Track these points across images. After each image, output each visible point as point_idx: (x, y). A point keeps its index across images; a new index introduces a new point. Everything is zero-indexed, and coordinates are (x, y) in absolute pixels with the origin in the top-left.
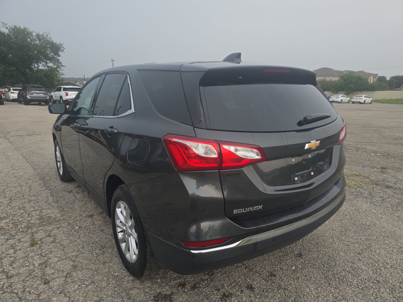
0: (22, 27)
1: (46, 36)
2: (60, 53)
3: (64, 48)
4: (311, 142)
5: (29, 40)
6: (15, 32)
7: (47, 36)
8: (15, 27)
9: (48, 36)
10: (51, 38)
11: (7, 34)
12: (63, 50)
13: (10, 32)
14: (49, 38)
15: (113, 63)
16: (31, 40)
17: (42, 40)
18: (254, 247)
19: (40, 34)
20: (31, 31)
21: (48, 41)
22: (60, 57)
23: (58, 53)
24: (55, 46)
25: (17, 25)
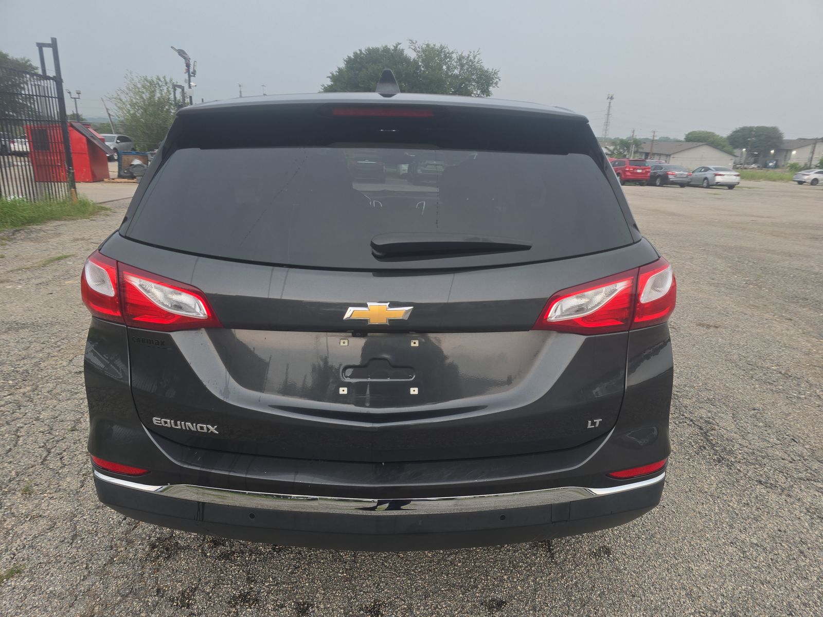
0: (438, 46)
1: (472, 58)
2: (491, 89)
3: (500, 80)
4: (368, 303)
5: (444, 67)
6: (426, 55)
7: (474, 58)
8: (428, 45)
9: (476, 58)
10: (481, 62)
11: (414, 59)
12: (496, 83)
13: (419, 57)
14: (478, 62)
15: (610, 103)
16: (448, 68)
17: (466, 67)
18: (199, 510)
19: (463, 55)
20: (451, 52)
21: (475, 69)
22: (490, 96)
23: (488, 89)
24: (486, 76)
25: (430, 43)
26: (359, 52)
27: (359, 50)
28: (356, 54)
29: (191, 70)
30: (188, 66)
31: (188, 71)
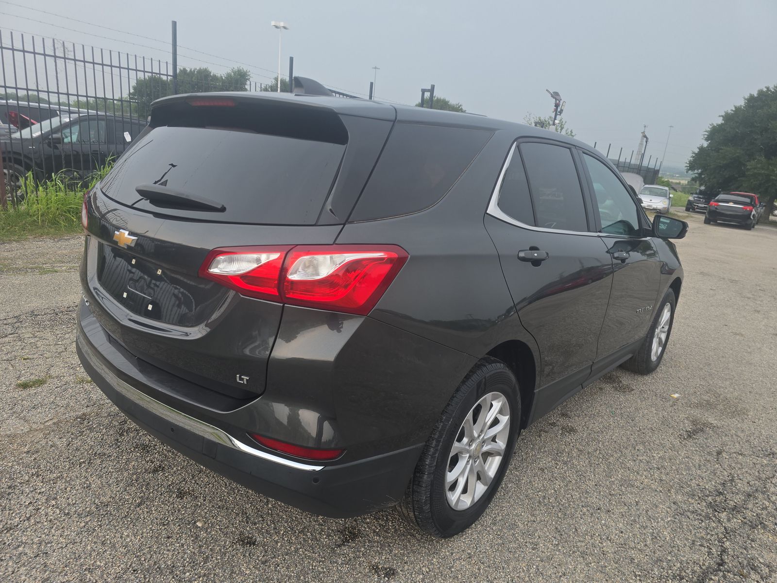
26: (765, 90)
27: (766, 87)
28: (761, 93)
29: (559, 110)
30: (557, 106)
31: (556, 110)
